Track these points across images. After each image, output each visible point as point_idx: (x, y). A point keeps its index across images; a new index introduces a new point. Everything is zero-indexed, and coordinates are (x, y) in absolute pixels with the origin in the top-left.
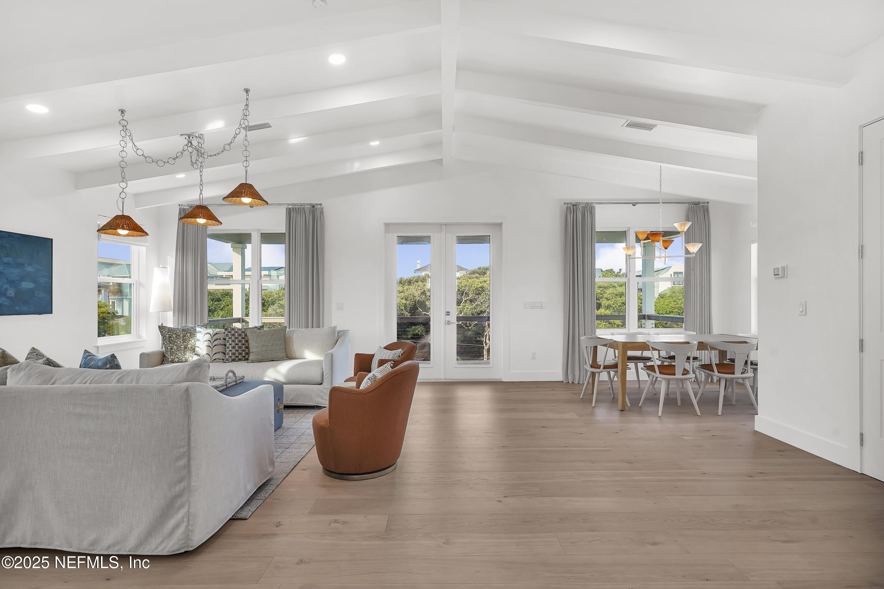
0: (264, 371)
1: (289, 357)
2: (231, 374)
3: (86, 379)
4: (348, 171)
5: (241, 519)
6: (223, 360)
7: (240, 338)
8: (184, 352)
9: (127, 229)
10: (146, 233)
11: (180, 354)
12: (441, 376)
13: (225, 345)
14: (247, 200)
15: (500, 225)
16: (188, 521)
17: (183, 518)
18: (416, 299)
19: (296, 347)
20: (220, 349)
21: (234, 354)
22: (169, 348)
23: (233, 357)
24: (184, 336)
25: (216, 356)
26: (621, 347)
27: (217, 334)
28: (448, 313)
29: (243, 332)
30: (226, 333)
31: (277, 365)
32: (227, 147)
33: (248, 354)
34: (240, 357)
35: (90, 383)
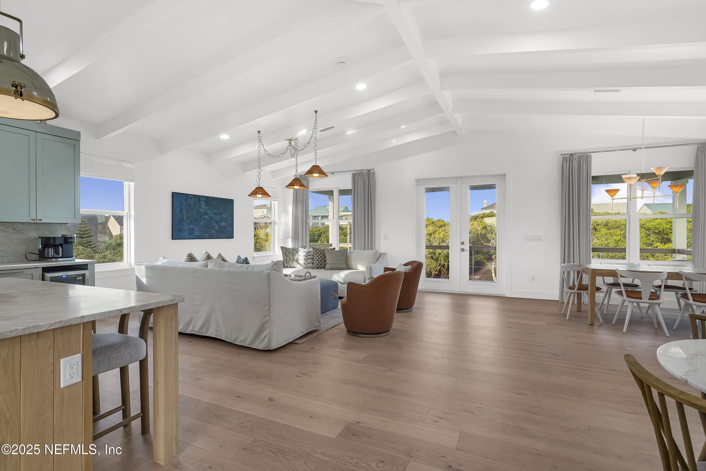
0: (332, 275)
1: (348, 268)
2: (308, 274)
3: (235, 267)
4: (388, 146)
5: (297, 344)
6: (312, 267)
7: (321, 255)
8: (293, 262)
9: (260, 194)
10: (269, 195)
11: (290, 263)
12: (457, 289)
13: (313, 259)
14: (316, 175)
15: (505, 175)
16: (270, 335)
17: (267, 334)
18: (478, 233)
19: (353, 262)
20: (310, 261)
21: (318, 264)
22: (285, 259)
23: (318, 266)
24: (293, 253)
25: (309, 265)
26: (590, 272)
27: (309, 252)
28: (463, 243)
29: (323, 252)
30: (314, 252)
31: (340, 272)
32: (307, 145)
33: (325, 265)
34: (321, 266)
35: (236, 269)
